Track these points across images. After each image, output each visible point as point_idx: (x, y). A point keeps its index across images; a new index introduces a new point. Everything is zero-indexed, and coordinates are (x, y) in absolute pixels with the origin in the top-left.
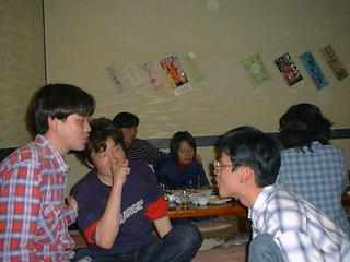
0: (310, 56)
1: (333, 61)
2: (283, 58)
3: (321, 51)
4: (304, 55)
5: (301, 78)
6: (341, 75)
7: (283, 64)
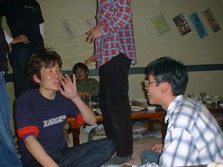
0: (197, 16)
1: (211, 20)
2: (179, 17)
3: (204, 12)
4: (193, 15)
5: (190, 30)
6: (216, 29)
7: (178, 20)
